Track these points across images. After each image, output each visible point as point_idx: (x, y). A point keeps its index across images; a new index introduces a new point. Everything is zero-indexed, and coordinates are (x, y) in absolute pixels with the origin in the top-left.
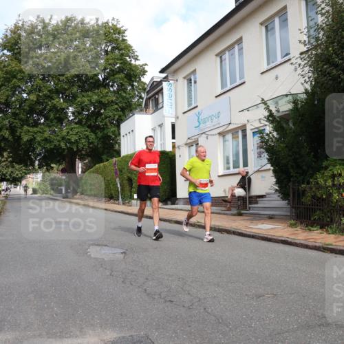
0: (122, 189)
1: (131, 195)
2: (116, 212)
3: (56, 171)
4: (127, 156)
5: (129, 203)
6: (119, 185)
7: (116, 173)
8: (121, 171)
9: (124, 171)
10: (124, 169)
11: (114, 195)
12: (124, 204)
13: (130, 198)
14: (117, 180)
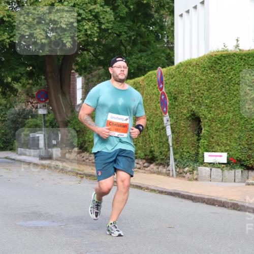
0: (176, 140)
1: (197, 154)
2: (161, 192)
3: (24, 97)
4: (188, 64)
5: (191, 172)
6: (169, 132)
7: (163, 103)
8: (175, 99)
9: (180, 98)
10: (181, 92)
11: (157, 154)
12: (180, 175)
13: (196, 161)
14: (166, 118)
